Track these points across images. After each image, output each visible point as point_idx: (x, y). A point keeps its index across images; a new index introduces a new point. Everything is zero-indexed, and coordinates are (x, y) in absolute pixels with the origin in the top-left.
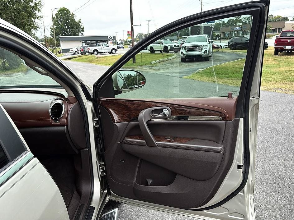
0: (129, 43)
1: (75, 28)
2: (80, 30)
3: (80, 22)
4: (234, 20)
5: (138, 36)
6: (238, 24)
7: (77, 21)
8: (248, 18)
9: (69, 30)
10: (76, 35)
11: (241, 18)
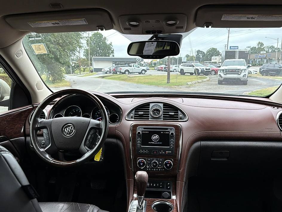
0: (153, 65)
1: (106, 50)
2: (110, 52)
3: (111, 45)
4: (257, 48)
6: (262, 52)
7: (108, 44)
8: (271, 47)
9: (101, 51)
10: (106, 56)
11: (264, 46)
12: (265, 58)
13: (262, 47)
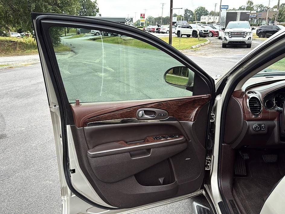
0: (141, 26)
1: (90, 9)
2: (95, 11)
3: (95, 2)
5: (148, 19)
6: (252, 12)
7: (93, 2)
8: (260, 6)
9: (85, 10)
10: (91, 16)
11: (253, 5)
12: (255, 18)
13: (252, 6)
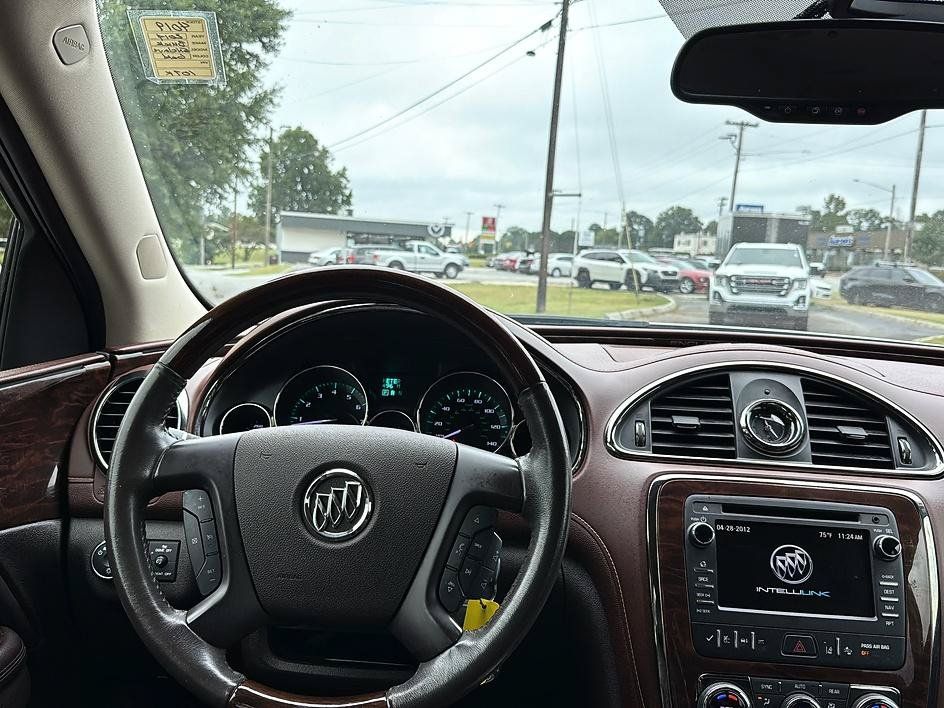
3: (343, 176)
4: (822, 214)
5: (509, 234)
7: (334, 172)
8: (868, 214)
11: (845, 210)
12: (849, 249)
